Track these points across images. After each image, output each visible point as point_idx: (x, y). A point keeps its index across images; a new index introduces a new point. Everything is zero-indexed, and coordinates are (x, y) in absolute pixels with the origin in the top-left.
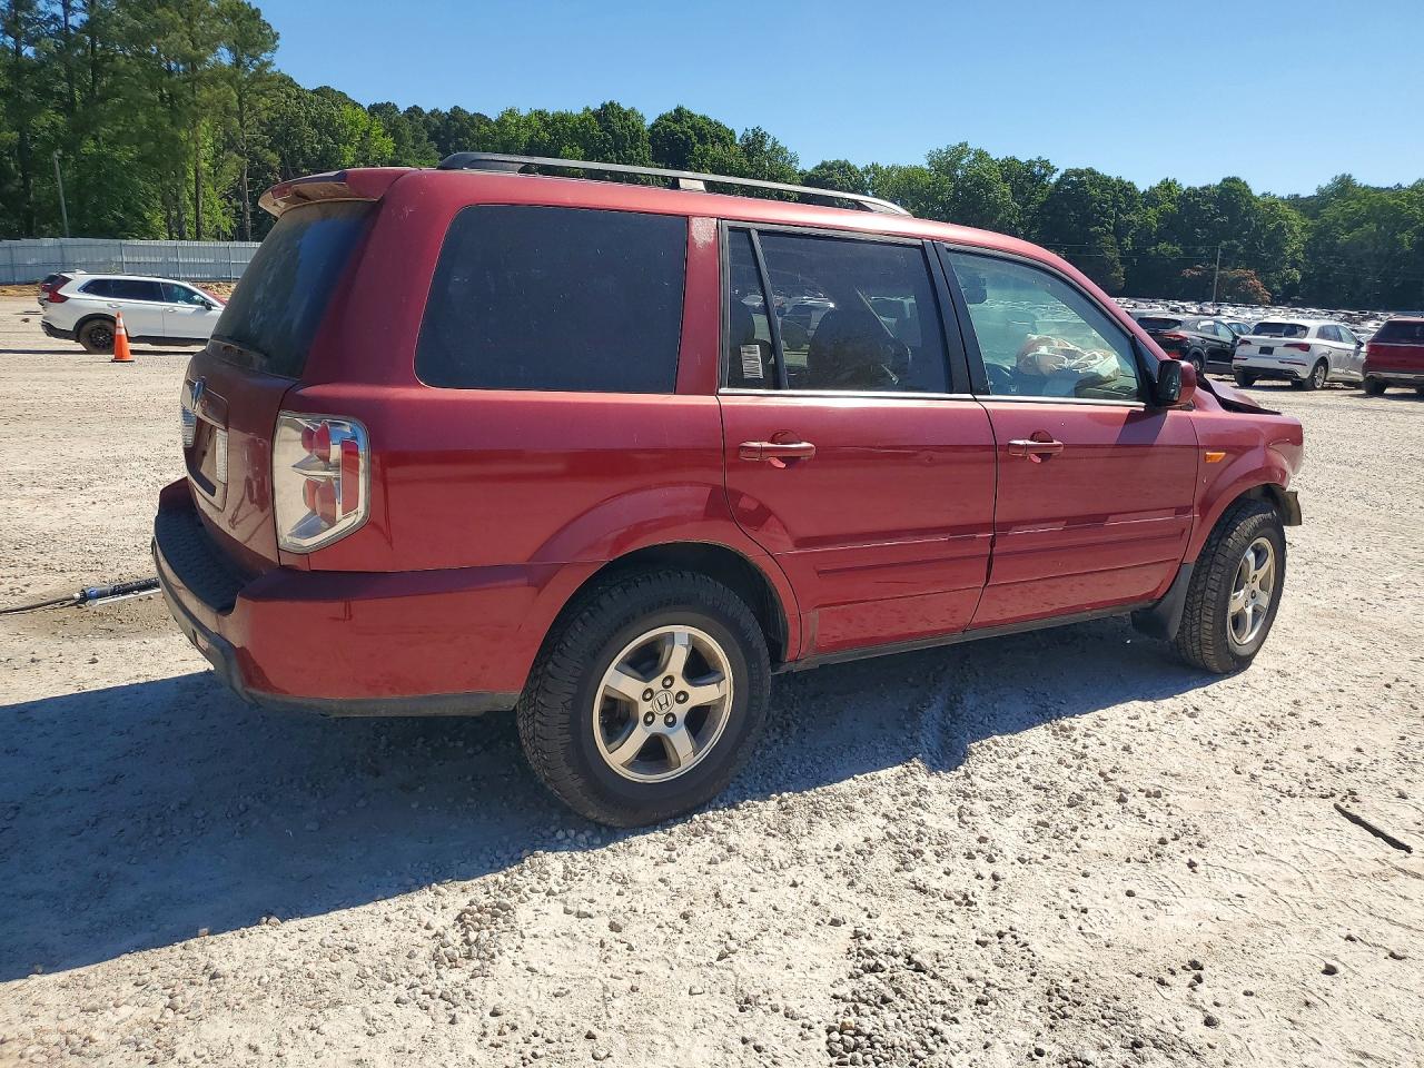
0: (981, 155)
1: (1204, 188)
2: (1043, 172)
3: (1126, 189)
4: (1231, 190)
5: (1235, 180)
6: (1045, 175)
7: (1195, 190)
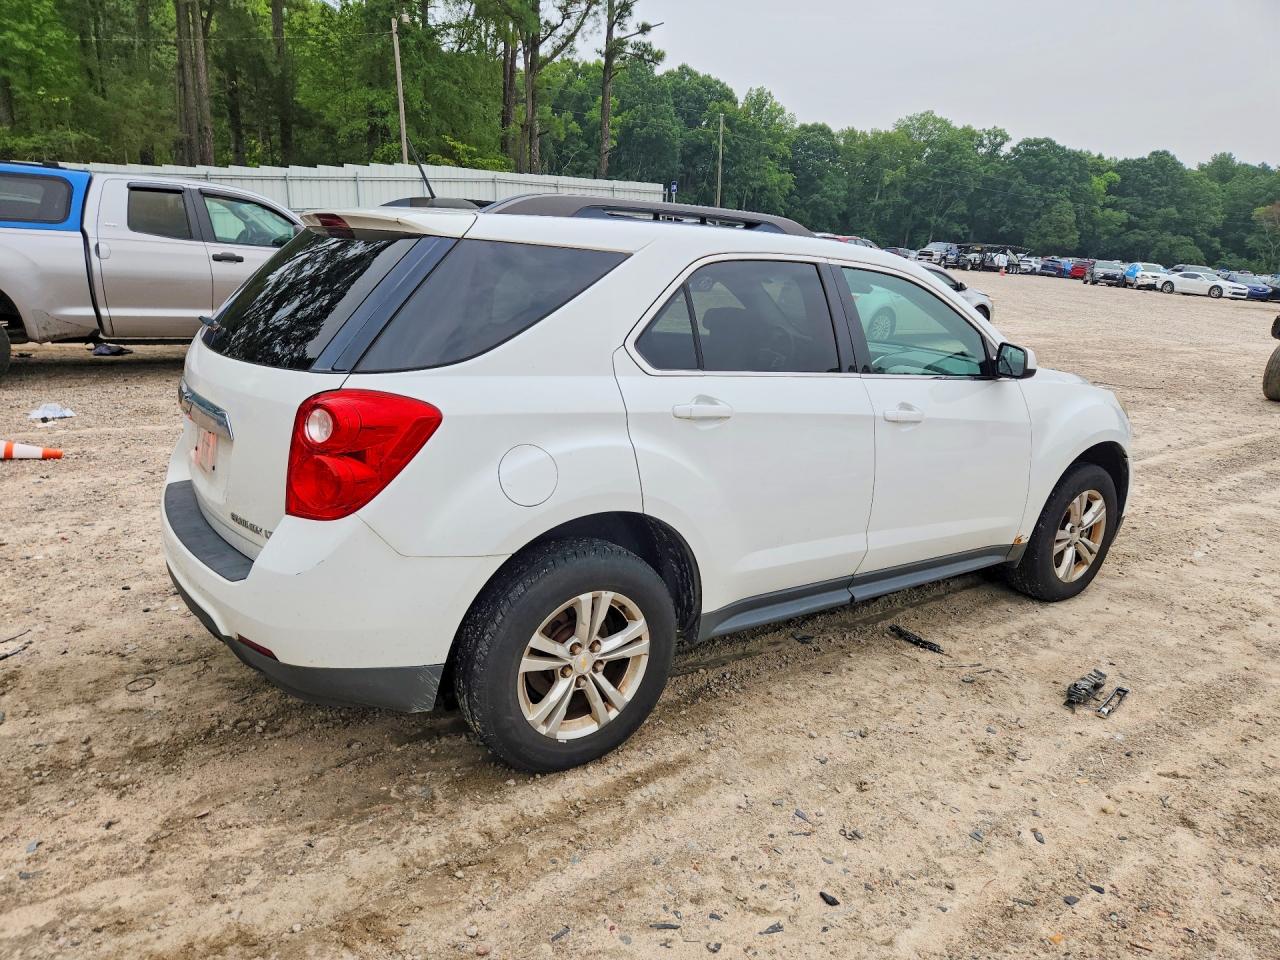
0: (946, 124)
1: (1139, 160)
2: (999, 139)
3: (1077, 158)
4: (1166, 163)
5: (1165, 153)
6: (1003, 143)
7: (1134, 162)
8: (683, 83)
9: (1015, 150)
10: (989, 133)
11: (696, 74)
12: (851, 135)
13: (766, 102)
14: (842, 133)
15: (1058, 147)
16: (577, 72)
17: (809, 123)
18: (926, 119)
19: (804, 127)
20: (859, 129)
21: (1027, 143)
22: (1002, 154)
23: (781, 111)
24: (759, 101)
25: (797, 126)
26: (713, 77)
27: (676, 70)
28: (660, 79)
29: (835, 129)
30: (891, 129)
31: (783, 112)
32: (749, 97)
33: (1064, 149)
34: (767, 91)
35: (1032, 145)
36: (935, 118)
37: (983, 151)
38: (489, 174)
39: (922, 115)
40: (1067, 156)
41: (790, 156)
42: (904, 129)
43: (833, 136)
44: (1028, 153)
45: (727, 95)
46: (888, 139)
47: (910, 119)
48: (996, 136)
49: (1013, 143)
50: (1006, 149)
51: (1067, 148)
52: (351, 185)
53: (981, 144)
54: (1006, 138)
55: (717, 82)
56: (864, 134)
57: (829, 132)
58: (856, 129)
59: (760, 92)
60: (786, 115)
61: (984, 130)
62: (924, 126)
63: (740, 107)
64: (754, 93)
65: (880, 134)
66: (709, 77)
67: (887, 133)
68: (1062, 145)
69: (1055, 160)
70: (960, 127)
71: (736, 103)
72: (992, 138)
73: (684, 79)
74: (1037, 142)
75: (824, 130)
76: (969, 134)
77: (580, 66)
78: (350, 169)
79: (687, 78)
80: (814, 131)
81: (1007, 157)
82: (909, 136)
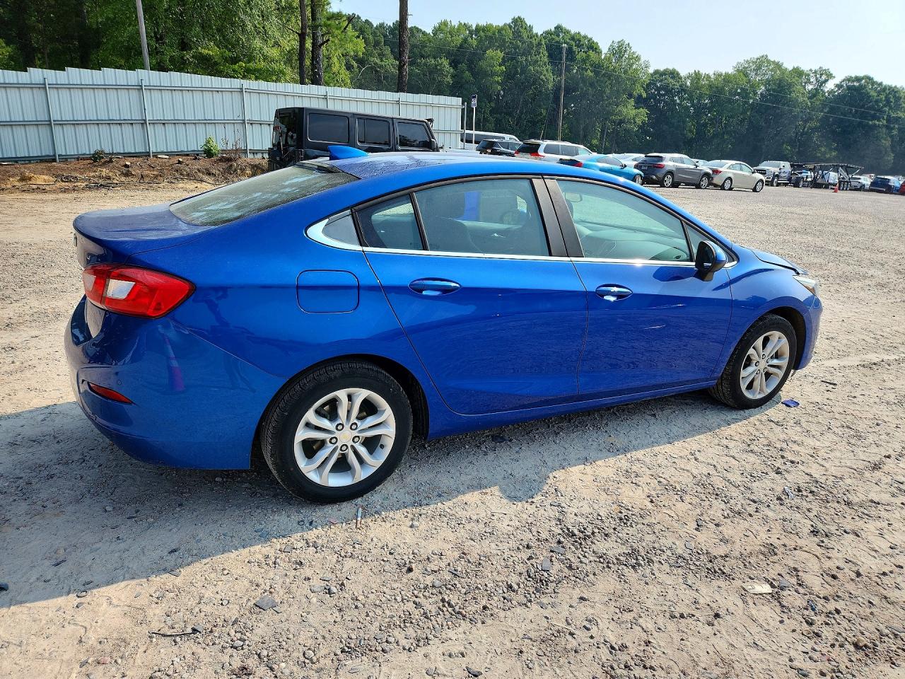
8: (557, 39)
9: (839, 86)
10: (815, 72)
11: (568, 32)
12: (697, 76)
13: (625, 51)
14: (689, 76)
15: (876, 83)
16: (471, 32)
17: (662, 69)
18: (761, 63)
19: (656, 72)
20: (703, 72)
21: (849, 79)
22: (826, 90)
23: (638, 58)
24: (619, 50)
25: (651, 71)
26: (582, 34)
27: (553, 29)
28: (537, 34)
29: (683, 73)
30: (731, 71)
31: (639, 59)
32: (611, 49)
33: (881, 84)
34: (626, 43)
35: (853, 81)
36: (768, 61)
37: (810, 87)
38: (236, 83)
39: (757, 59)
40: (884, 89)
41: (644, 95)
42: (743, 72)
43: (681, 78)
44: (849, 88)
45: (593, 47)
46: (727, 79)
47: (747, 61)
48: (821, 75)
49: (837, 81)
50: (830, 86)
51: (884, 83)
52: (39, 94)
53: (809, 82)
54: (830, 76)
55: (585, 37)
56: (708, 76)
57: (678, 74)
58: (701, 72)
59: (621, 44)
60: (642, 61)
61: (811, 70)
62: (759, 68)
63: (603, 57)
64: (616, 45)
65: (721, 75)
66: (579, 33)
67: (727, 74)
68: (879, 81)
69: (873, 93)
70: (790, 68)
71: (599, 52)
72: (818, 76)
73: (558, 36)
74: (858, 79)
75: (673, 74)
76: (798, 72)
77: (474, 28)
78: (36, 74)
79: (561, 35)
80: (665, 75)
81: (831, 92)
82: (746, 75)
